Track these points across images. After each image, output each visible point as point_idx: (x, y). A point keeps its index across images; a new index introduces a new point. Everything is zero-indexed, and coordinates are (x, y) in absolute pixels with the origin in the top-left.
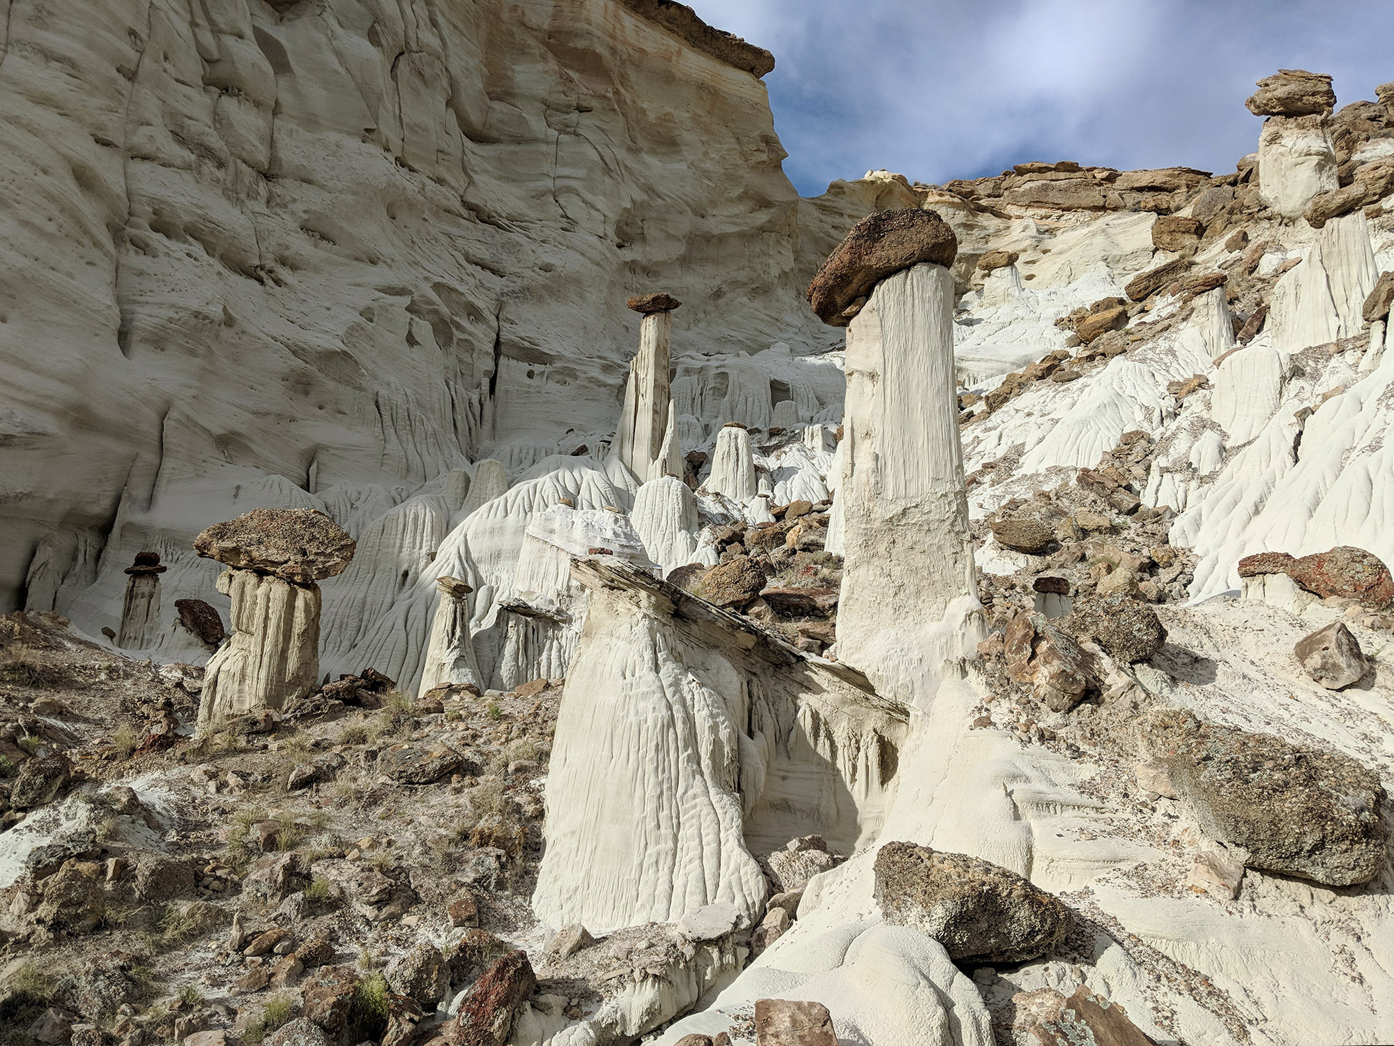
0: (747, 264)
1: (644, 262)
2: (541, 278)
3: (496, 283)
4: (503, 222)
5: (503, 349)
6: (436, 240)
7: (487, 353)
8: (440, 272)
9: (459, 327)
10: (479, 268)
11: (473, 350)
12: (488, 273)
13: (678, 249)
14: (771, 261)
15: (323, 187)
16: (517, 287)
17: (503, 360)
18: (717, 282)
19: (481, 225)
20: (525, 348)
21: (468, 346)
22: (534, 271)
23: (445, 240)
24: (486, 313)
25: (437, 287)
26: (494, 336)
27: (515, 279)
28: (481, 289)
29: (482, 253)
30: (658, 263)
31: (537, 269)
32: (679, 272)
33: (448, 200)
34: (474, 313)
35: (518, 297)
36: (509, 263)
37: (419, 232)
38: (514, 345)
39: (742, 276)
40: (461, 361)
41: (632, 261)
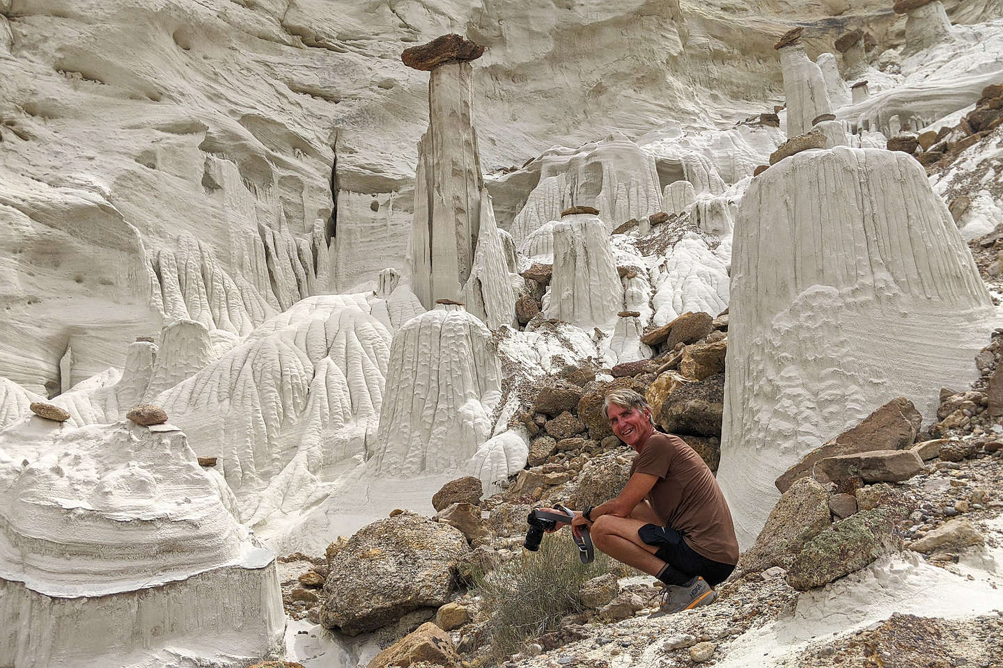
0: (628, 53)
1: (507, 66)
2: (379, 97)
3: (331, 110)
4: (335, 42)
5: (342, 182)
6: (249, 70)
7: (321, 190)
8: (251, 103)
9: (280, 163)
10: (308, 97)
11: (302, 188)
12: (320, 102)
13: (547, 47)
14: (655, 47)
15: (80, 18)
16: (353, 111)
17: (342, 196)
18: (596, 77)
19: (308, 50)
20: (368, 177)
21: (296, 184)
22: (372, 90)
23: (260, 69)
24: (316, 144)
25: (246, 120)
26: (330, 169)
27: (352, 102)
28: (309, 119)
29: (312, 79)
30: (521, 66)
31: (375, 88)
32: (549, 71)
33: (263, 25)
34: (301, 146)
35: (357, 122)
36: (343, 86)
37: (225, 62)
38: (353, 176)
39: (623, 68)
40: (287, 202)
41: (492, 67)
